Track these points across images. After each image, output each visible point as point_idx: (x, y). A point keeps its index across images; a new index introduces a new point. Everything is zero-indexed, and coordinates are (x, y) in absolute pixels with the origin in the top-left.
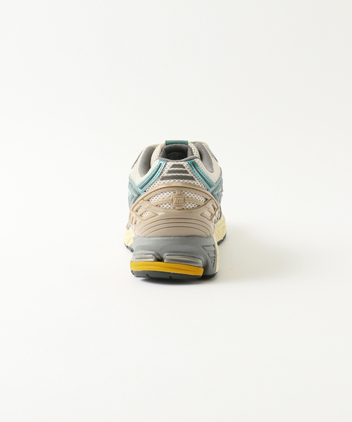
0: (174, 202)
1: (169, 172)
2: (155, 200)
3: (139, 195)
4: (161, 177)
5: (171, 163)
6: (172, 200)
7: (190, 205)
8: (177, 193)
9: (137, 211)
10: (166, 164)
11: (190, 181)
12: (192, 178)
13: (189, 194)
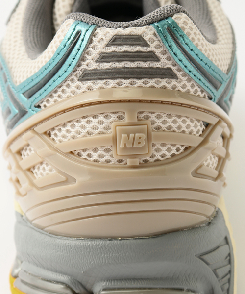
0: (121, 145)
1: (104, 58)
2: (65, 137)
3: (23, 113)
4: (79, 72)
5: (107, 31)
6: (115, 140)
7: (164, 151)
8: (127, 120)
9: (19, 153)
10: (93, 35)
11: (163, 82)
12: (167, 74)
13: (161, 119)
